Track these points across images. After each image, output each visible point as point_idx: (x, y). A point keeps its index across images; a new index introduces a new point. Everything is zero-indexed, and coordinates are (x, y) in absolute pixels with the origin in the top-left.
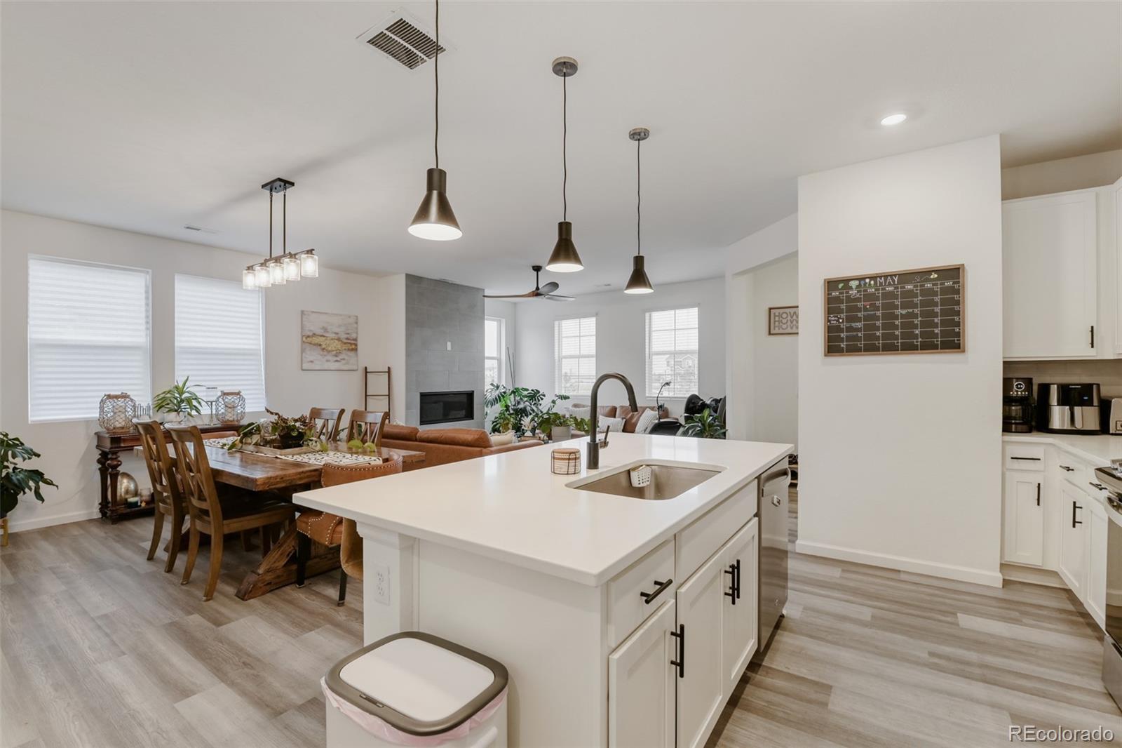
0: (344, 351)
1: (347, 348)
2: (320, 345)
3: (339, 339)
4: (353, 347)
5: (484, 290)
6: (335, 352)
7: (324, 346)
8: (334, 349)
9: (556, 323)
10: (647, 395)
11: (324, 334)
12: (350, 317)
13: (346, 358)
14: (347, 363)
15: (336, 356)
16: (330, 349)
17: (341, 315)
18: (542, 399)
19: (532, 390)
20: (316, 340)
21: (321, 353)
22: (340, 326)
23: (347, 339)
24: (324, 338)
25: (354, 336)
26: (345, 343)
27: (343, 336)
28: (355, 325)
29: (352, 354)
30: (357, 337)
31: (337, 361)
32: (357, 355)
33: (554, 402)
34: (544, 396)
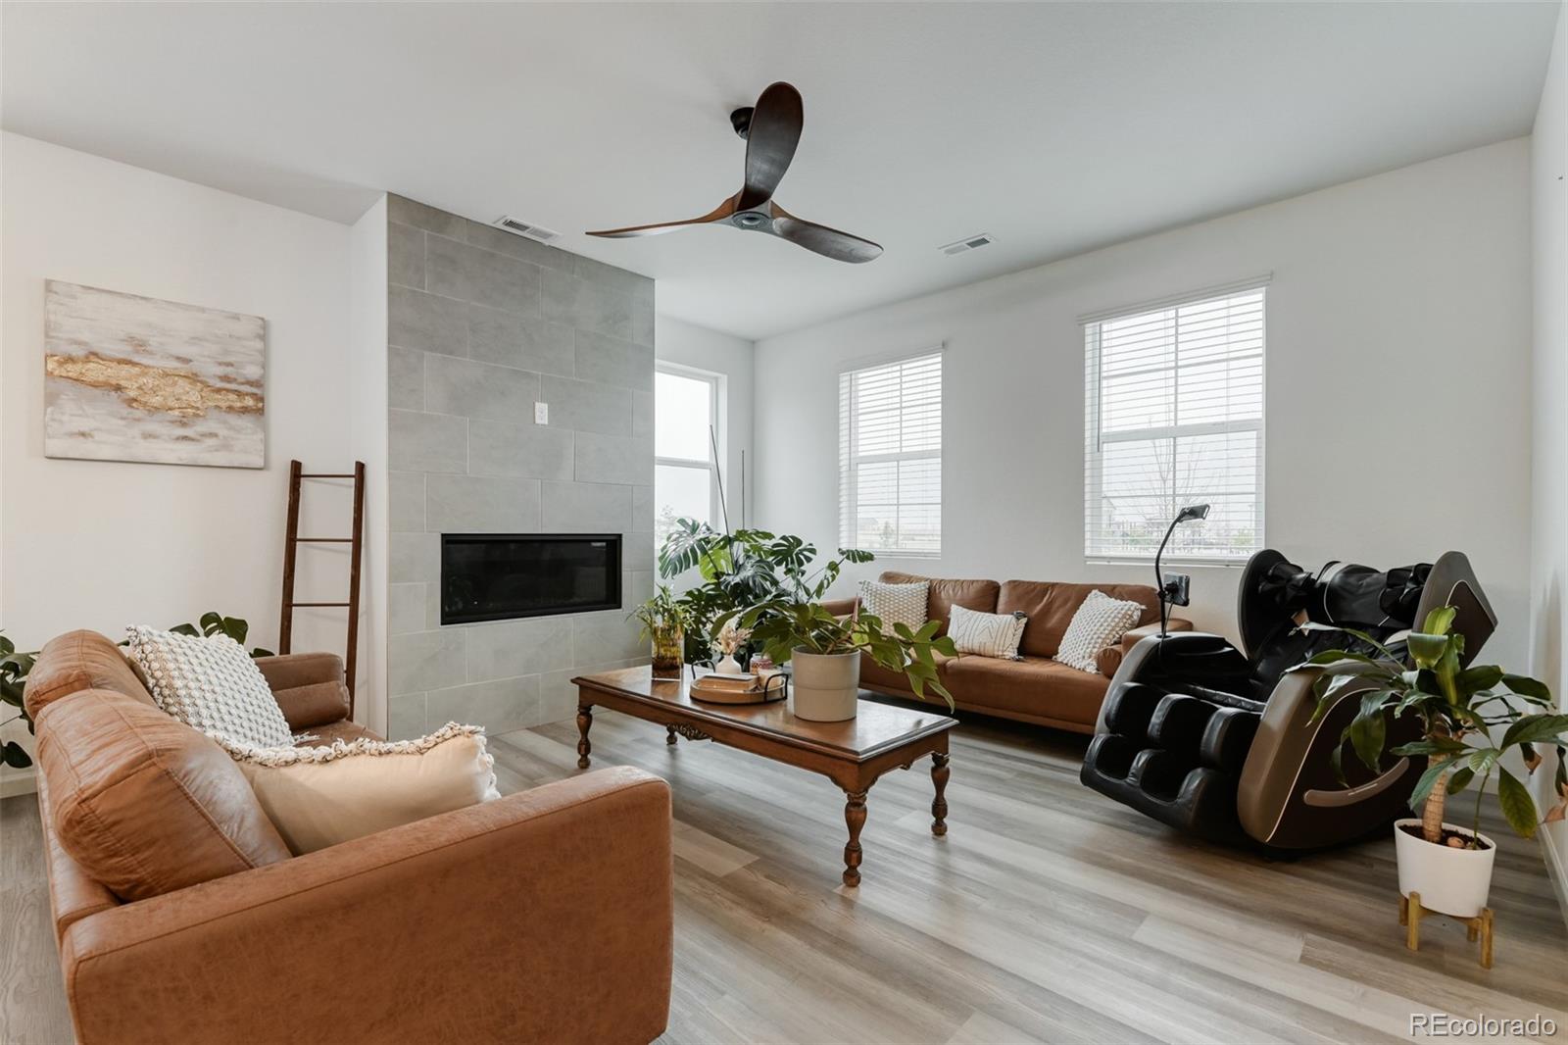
0: (216, 413)
1: (223, 405)
2: (118, 388)
3: (194, 378)
4: (249, 402)
5: (654, 280)
6: (176, 413)
7: (132, 394)
8: (171, 403)
9: (844, 378)
10: (1088, 552)
11: (136, 359)
12: (236, 317)
13: (222, 432)
14: (226, 447)
15: (184, 425)
16: (156, 401)
17: (203, 310)
18: (809, 560)
19: (784, 538)
20: (95, 371)
21: (125, 411)
22: (195, 340)
23: (226, 378)
24: (136, 370)
25: (252, 372)
26: (219, 391)
27: (211, 370)
28: (259, 345)
29: (245, 422)
30: (263, 376)
31: (185, 438)
32: (265, 429)
33: (833, 567)
34: (813, 551)
